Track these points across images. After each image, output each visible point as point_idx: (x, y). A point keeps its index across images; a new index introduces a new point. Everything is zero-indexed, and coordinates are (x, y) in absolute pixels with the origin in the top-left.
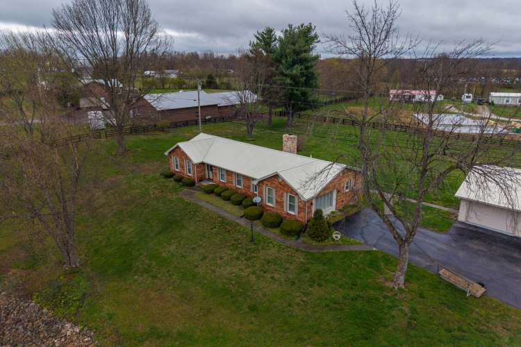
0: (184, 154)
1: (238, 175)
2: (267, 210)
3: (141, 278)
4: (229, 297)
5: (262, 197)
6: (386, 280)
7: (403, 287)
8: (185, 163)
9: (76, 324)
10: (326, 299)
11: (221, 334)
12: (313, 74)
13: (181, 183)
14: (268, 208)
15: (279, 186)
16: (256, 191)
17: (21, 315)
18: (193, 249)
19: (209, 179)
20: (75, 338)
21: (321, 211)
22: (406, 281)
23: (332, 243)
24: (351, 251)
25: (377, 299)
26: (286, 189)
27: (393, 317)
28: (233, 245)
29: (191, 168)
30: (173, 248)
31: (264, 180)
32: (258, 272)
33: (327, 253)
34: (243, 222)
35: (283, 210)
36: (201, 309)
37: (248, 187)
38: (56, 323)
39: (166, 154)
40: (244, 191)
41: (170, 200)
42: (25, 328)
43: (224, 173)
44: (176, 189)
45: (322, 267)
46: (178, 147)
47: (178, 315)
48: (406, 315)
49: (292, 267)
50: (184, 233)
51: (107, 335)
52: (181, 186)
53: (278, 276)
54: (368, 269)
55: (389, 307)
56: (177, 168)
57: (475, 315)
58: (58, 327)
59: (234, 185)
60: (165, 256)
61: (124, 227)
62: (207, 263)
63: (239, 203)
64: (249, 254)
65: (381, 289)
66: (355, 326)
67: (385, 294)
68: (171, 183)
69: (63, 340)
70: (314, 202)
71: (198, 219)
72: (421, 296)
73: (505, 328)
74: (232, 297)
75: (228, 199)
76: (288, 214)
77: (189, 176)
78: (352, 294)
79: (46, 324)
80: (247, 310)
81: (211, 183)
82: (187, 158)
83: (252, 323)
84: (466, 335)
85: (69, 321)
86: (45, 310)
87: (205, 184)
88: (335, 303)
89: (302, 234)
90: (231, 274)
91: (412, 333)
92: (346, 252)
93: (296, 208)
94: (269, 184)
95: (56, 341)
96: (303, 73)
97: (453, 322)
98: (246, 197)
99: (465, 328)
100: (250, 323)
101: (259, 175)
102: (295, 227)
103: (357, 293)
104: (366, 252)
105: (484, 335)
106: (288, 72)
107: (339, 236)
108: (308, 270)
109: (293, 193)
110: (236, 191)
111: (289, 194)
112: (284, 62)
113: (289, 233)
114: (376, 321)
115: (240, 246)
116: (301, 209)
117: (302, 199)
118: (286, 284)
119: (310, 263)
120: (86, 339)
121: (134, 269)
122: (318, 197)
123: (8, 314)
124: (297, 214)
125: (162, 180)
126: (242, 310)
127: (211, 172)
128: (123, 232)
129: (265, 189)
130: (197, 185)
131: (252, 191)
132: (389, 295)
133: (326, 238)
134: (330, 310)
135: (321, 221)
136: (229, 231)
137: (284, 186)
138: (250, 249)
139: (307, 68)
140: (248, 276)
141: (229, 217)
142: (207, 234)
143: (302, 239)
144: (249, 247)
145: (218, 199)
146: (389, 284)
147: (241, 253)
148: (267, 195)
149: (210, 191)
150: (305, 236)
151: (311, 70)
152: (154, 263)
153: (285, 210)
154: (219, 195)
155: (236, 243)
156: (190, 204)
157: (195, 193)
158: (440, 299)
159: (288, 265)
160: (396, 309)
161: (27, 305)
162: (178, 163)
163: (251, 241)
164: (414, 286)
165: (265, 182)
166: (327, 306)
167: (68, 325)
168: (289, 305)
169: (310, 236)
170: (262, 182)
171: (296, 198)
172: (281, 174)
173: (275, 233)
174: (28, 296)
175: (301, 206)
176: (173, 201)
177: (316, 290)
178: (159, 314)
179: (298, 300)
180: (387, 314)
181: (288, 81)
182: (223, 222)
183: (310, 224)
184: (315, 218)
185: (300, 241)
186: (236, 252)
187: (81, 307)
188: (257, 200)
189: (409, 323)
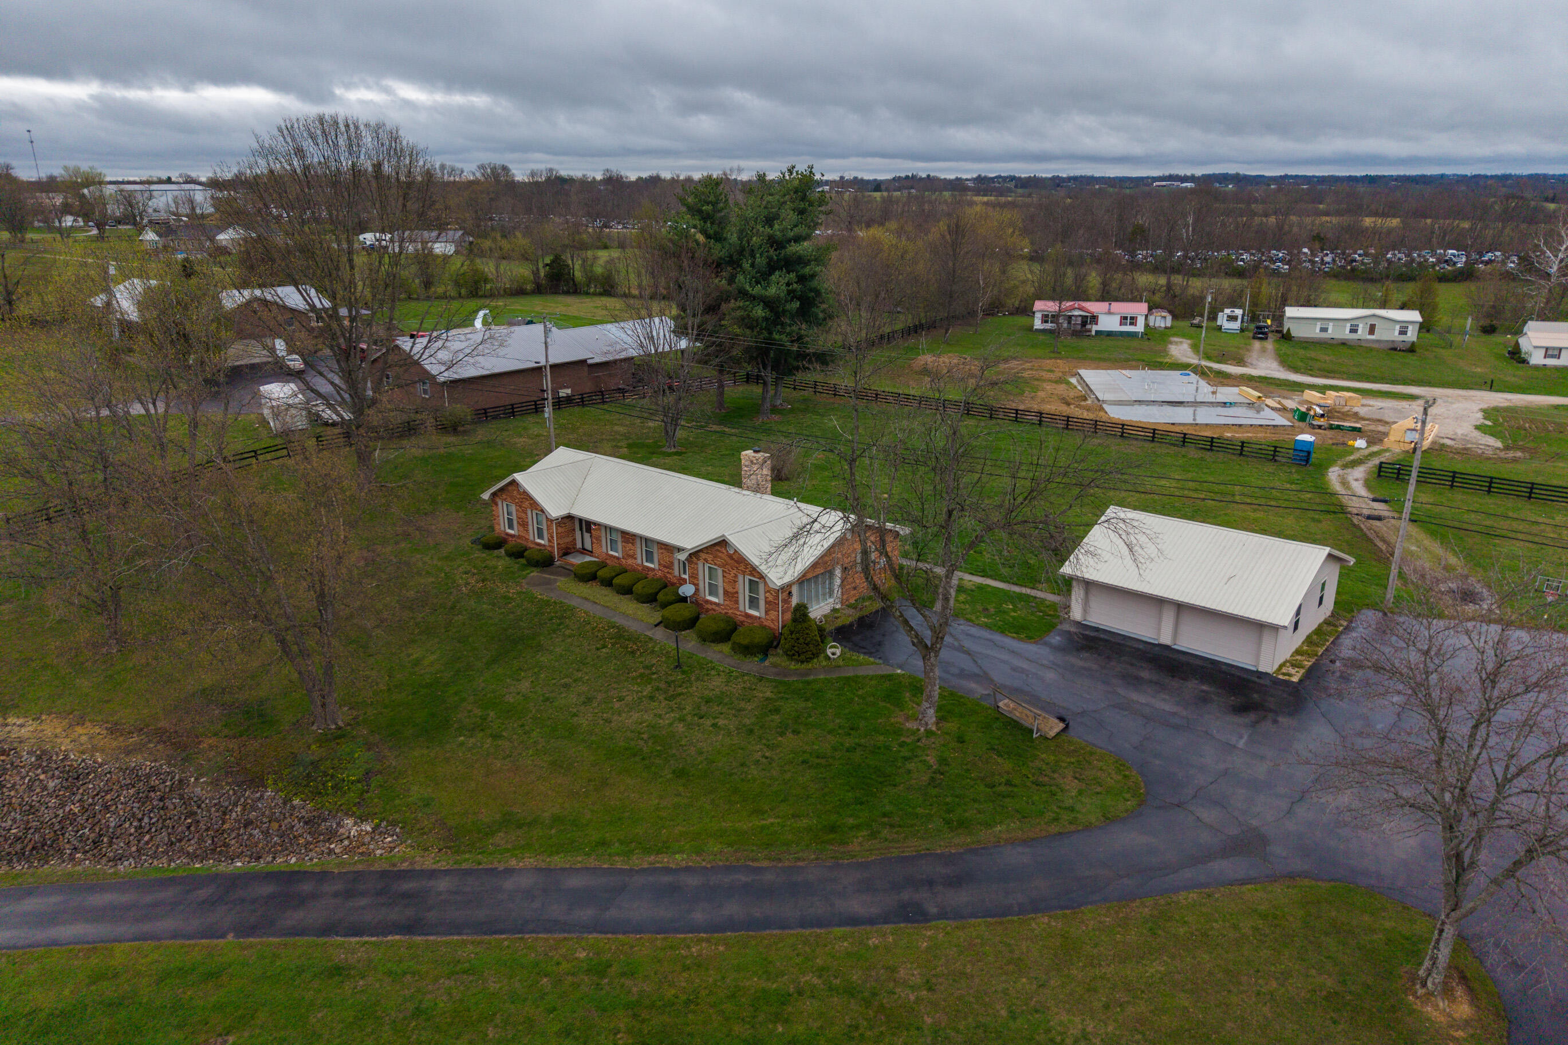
0: (527, 496)
1: (647, 541)
2: (707, 610)
3: (472, 740)
4: (637, 759)
5: (696, 585)
6: (908, 718)
7: (934, 729)
8: (531, 516)
9: (362, 819)
10: (804, 752)
11: (626, 814)
12: (818, 293)
13: (523, 561)
14: (709, 606)
15: (730, 561)
16: (685, 573)
17: (250, 813)
18: (566, 686)
19: (584, 551)
20: (367, 839)
21: (806, 608)
22: (940, 720)
23: (824, 663)
24: (857, 677)
25: (888, 748)
26: (742, 567)
27: (909, 772)
28: (642, 676)
29: (545, 527)
30: (525, 686)
31: (701, 551)
32: (689, 718)
33: (815, 681)
34: (659, 634)
35: (737, 609)
36: (590, 781)
37: (670, 566)
38: (325, 820)
39: (486, 496)
40: (660, 573)
41: (505, 597)
42: (266, 833)
43: (619, 538)
44: (513, 573)
45: (803, 705)
46: (514, 482)
47: (550, 792)
48: (930, 767)
49: (749, 707)
50: (544, 659)
51: (426, 830)
52: (524, 567)
53: (726, 722)
54: (882, 704)
55: (906, 759)
56: (511, 527)
57: (1038, 763)
58: (331, 826)
59: (639, 561)
60: (512, 701)
61: (416, 653)
62: (594, 708)
63: (650, 599)
64: (672, 689)
65: (897, 732)
66: (847, 788)
67: (903, 739)
68: (500, 561)
69: (346, 842)
70: (795, 589)
71: (568, 632)
72: (961, 740)
73: (1076, 778)
74: (643, 759)
75: (626, 591)
76: (748, 616)
77: (539, 544)
78: (848, 742)
79: (306, 823)
80: (669, 776)
81: (588, 559)
82: (534, 505)
83: (679, 795)
84: (1015, 790)
85: (347, 814)
86: (296, 802)
87: (577, 560)
88: (818, 757)
89: (771, 652)
90: (641, 724)
91: (934, 792)
92: (848, 678)
93: (762, 603)
94: (710, 558)
95: (332, 846)
96: (794, 291)
97: (1000, 774)
98: (665, 586)
99: (1017, 781)
100: (676, 795)
101: (690, 540)
102: (760, 638)
103: (857, 740)
104: (882, 677)
105: (1044, 788)
106: (757, 290)
107: (838, 652)
108: (777, 711)
109: (756, 576)
110: (643, 574)
111: (747, 577)
112: (746, 265)
113: (747, 650)
114: (880, 780)
115: (654, 676)
116: (771, 605)
117: (771, 585)
118: (738, 733)
119: (782, 698)
120: (389, 839)
121: (455, 726)
122: (803, 580)
123: (225, 814)
124: (763, 615)
125: (479, 554)
126: (661, 777)
127: (587, 536)
128: (417, 663)
129: (703, 570)
130: (558, 563)
131: (676, 573)
132: (908, 741)
133: (815, 655)
134: (810, 767)
135: (806, 625)
136: (633, 653)
137: (737, 562)
138: (673, 681)
139: (802, 279)
140: (671, 725)
141: (633, 627)
142: (589, 660)
143: (772, 659)
144: (670, 678)
145: (606, 591)
146: (911, 725)
147: (658, 689)
148: (707, 580)
149: (588, 576)
150: (777, 655)
151: (814, 283)
152: (492, 714)
153: (741, 608)
154: (608, 583)
155: (647, 672)
156: (548, 603)
157: (555, 581)
158: (989, 743)
159: (743, 705)
160: (916, 760)
161: (258, 795)
162: (514, 517)
163: (677, 667)
164: (951, 726)
165: (703, 555)
166: (803, 762)
167: (349, 822)
168: (742, 765)
169: (786, 653)
170: (695, 555)
171: (761, 587)
172: (732, 539)
173: (721, 652)
174: (257, 782)
175: (771, 598)
176: (512, 599)
177: (789, 741)
178: (515, 792)
179: (757, 756)
180: (900, 767)
181: (759, 312)
182: (621, 636)
183: (786, 631)
184: (794, 620)
185: (767, 663)
186: (649, 688)
187: (367, 792)
188: (687, 590)
189: (933, 779)
